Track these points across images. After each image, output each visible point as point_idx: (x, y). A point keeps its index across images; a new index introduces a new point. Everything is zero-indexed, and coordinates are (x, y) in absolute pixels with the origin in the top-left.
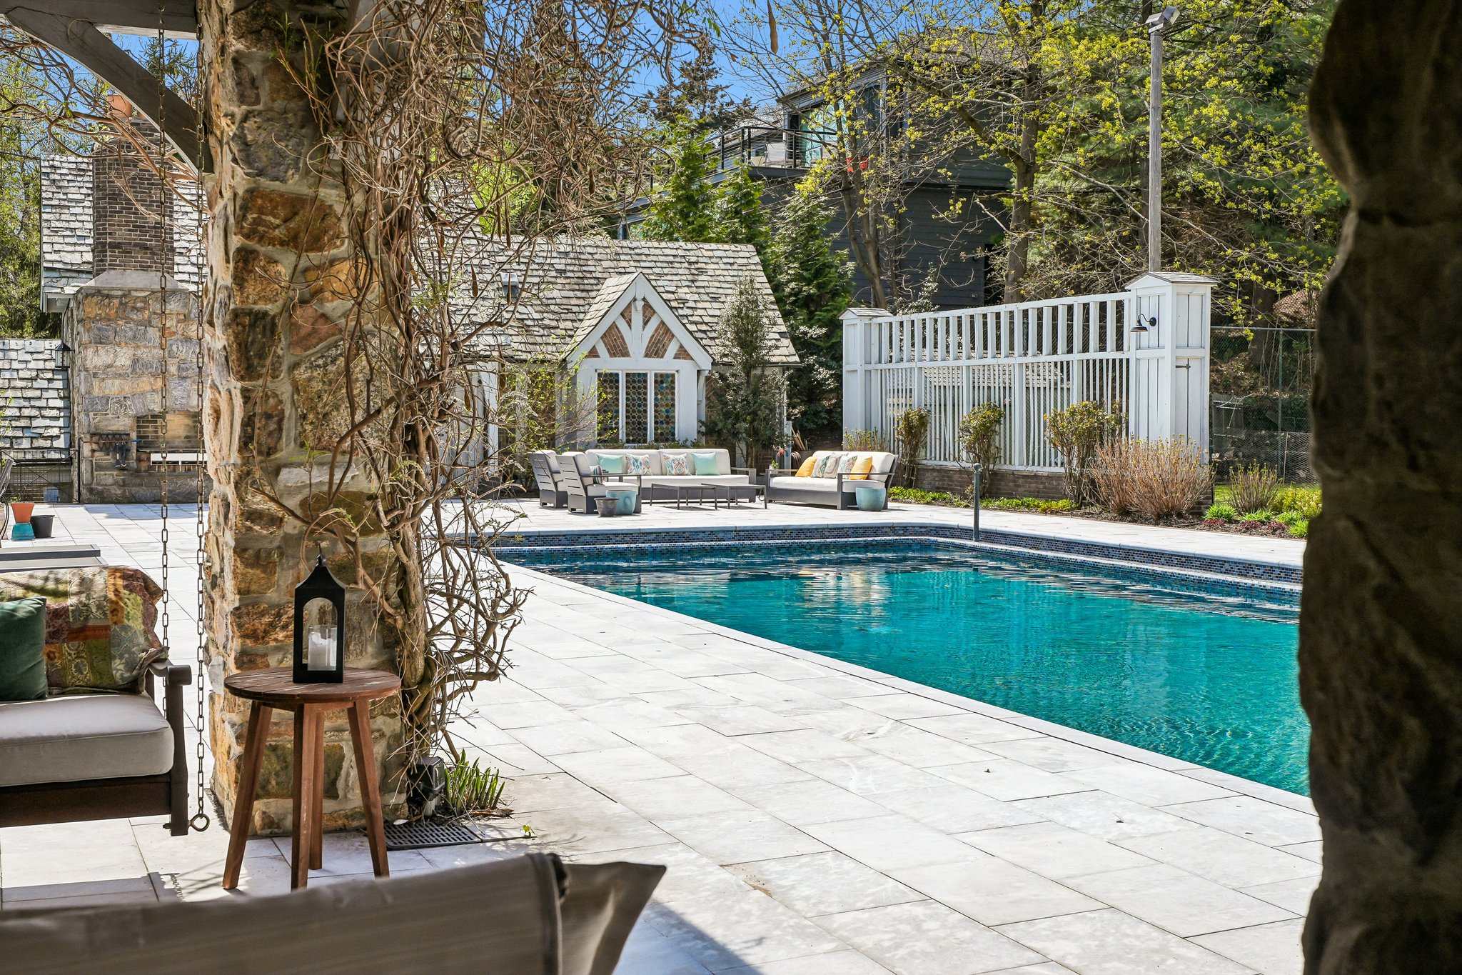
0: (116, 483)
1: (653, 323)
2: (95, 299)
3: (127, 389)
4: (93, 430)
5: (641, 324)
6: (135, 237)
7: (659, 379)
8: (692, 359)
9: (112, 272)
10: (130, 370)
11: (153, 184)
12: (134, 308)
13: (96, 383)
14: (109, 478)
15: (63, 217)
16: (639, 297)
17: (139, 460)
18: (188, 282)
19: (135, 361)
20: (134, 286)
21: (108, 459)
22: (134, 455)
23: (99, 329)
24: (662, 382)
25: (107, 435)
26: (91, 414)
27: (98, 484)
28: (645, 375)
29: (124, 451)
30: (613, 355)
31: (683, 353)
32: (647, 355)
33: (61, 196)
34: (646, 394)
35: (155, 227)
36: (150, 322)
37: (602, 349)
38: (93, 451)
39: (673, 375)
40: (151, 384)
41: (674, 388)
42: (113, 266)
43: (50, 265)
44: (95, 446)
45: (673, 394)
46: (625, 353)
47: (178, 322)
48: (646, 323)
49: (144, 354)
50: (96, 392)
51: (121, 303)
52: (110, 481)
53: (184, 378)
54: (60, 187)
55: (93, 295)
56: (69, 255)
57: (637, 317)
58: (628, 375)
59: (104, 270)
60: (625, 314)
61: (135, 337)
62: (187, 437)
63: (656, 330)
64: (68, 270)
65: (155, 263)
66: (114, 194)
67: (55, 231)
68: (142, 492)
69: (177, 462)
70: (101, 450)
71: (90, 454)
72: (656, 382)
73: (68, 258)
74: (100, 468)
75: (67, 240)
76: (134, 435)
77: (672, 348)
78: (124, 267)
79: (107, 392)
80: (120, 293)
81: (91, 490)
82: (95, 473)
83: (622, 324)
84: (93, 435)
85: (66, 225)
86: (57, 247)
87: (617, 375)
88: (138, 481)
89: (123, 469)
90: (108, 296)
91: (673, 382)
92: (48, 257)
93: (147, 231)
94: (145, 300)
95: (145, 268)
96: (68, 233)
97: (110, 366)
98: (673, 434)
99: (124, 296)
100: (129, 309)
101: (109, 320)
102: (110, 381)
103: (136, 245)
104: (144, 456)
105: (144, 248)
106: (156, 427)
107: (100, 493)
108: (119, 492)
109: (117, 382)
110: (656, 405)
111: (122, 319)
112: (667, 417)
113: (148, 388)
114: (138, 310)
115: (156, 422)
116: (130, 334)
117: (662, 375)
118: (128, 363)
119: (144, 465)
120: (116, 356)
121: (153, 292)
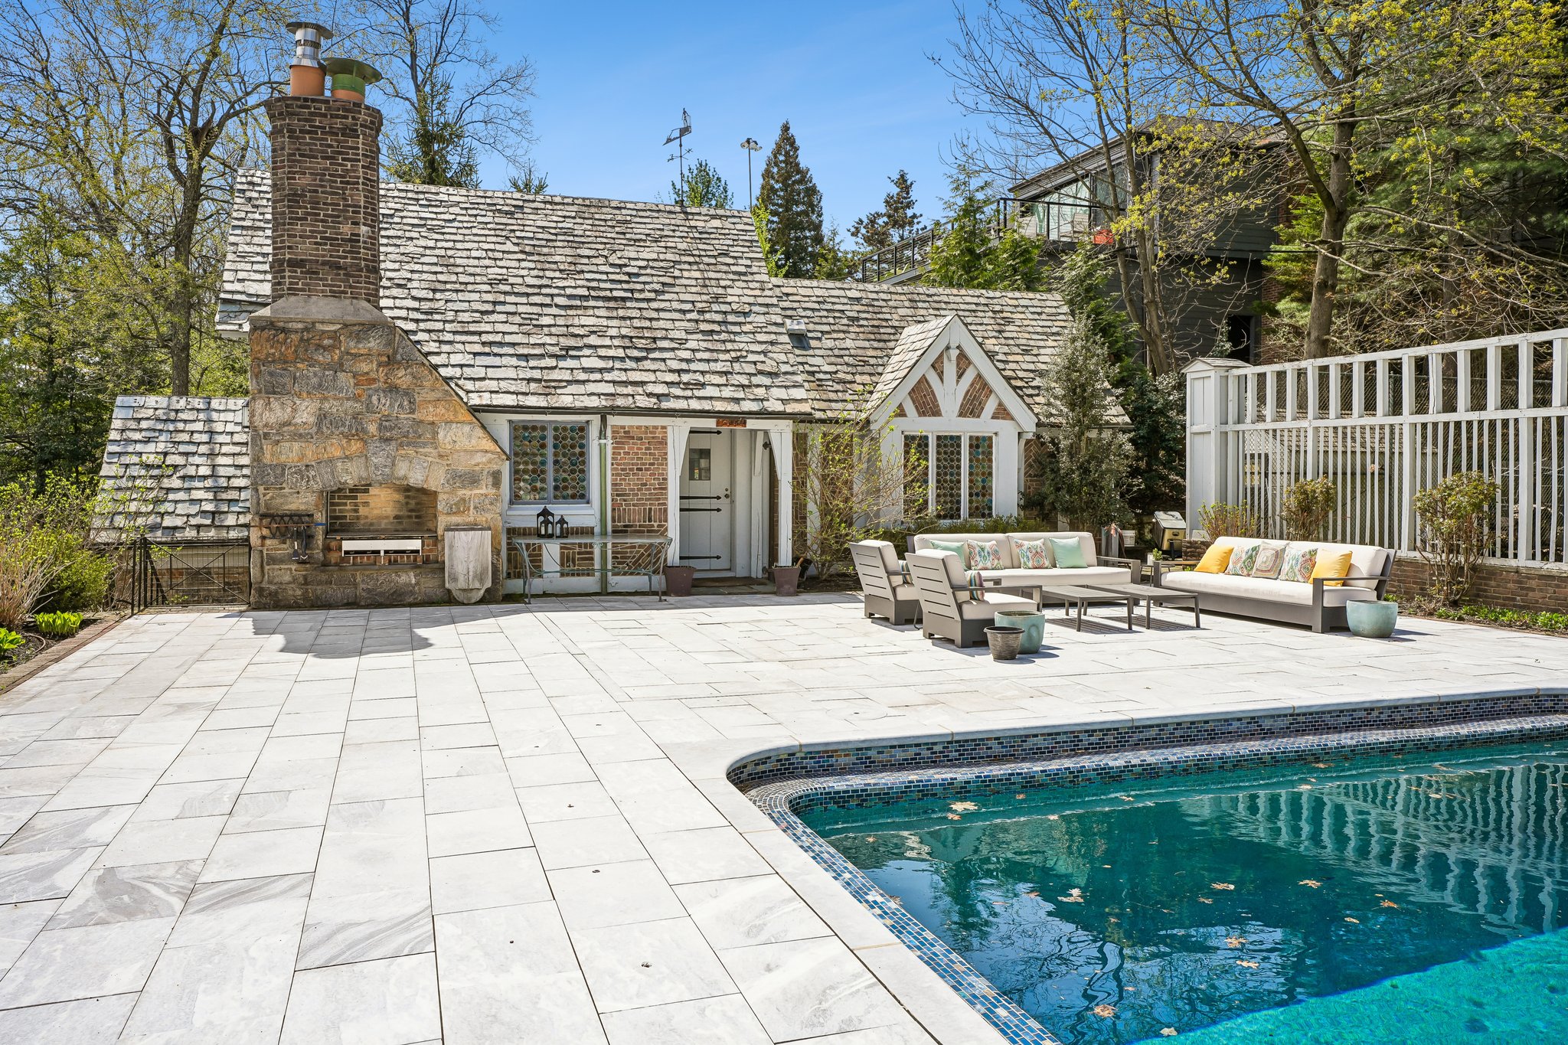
0: (294, 580)
1: (969, 376)
2: (266, 334)
3: (309, 454)
4: (263, 510)
5: (955, 377)
6: (324, 252)
7: (974, 442)
8: (1013, 419)
9: (293, 298)
10: (315, 429)
11: (348, 183)
12: (319, 346)
13: (267, 447)
14: (286, 574)
15: (256, 240)
16: (953, 345)
17: (327, 549)
18: (406, 319)
19: (322, 417)
20: (320, 317)
21: (285, 549)
22: (320, 543)
23: (271, 374)
24: (978, 447)
25: (282, 517)
26: (261, 489)
27: (270, 582)
28: (959, 438)
29: (307, 538)
30: (922, 414)
31: (1002, 413)
32: (961, 415)
33: (257, 216)
34: (959, 460)
35: (350, 240)
36: (341, 365)
37: (910, 408)
38: (263, 538)
39: (990, 438)
40: (343, 448)
41: (991, 453)
42: (293, 291)
43: (229, 296)
44: (265, 532)
45: (990, 460)
46: (936, 412)
47: (380, 365)
48: (960, 376)
49: (333, 407)
50: (267, 458)
51: (302, 340)
52: (287, 578)
53: (388, 440)
54: (257, 207)
55: (263, 329)
56: (254, 285)
57: (950, 368)
58: (939, 438)
59: (281, 296)
60: (937, 366)
61: (320, 385)
62: (396, 517)
63: (972, 385)
64: (251, 303)
65: (351, 287)
66: (295, 195)
67: (243, 256)
68: (334, 592)
69: (378, 552)
70: (274, 537)
71: (259, 542)
72: (971, 446)
73: (253, 288)
74: (273, 560)
75: (256, 267)
76: (320, 517)
77: (990, 406)
78: (309, 291)
79: (283, 458)
80: (300, 326)
81: (261, 591)
82: (267, 568)
83: (933, 378)
84: (263, 516)
85: (258, 249)
86: (241, 275)
87: (926, 438)
88: (324, 577)
89: (304, 562)
90: (283, 330)
91: (990, 446)
92: (228, 287)
93: (339, 245)
94: (334, 336)
95: (336, 295)
96: (260, 259)
97: (288, 424)
98: (990, 508)
99: (306, 329)
100: (312, 348)
101: (285, 362)
102: (287, 444)
103: (324, 263)
104: (333, 544)
105: (338, 267)
106: (356, 505)
107: (273, 595)
108: (299, 592)
109: (296, 446)
110: (971, 474)
111: (303, 360)
112: (984, 487)
113: (338, 453)
114: (325, 348)
115: (356, 498)
116: (315, 380)
117: (977, 438)
118: (312, 420)
119: (334, 557)
120: (295, 410)
121: (346, 326)
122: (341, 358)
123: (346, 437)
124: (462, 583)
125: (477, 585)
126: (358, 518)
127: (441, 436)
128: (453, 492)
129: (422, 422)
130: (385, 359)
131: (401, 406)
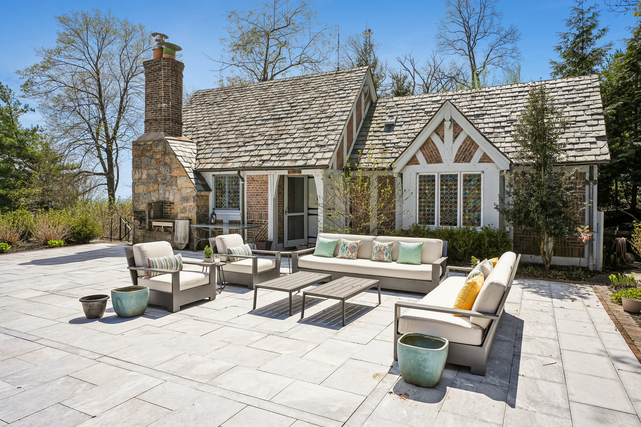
0: (142, 235)
1: (461, 138)
3: (145, 190)
4: (134, 209)
5: (452, 138)
7: (468, 178)
8: (493, 162)
10: (146, 180)
13: (135, 187)
14: (139, 233)
16: (447, 118)
17: (150, 224)
19: (148, 176)
22: (147, 222)
23: (136, 161)
24: (470, 181)
25: (139, 212)
26: (134, 202)
27: (136, 235)
28: (456, 175)
30: (429, 162)
31: (485, 159)
32: (456, 161)
34: (456, 189)
36: (152, 156)
37: (421, 157)
39: (480, 175)
41: (480, 185)
45: (479, 189)
46: (438, 160)
47: (162, 155)
48: (455, 137)
49: (151, 172)
50: (135, 191)
51: (143, 148)
53: (164, 184)
57: (448, 133)
58: (442, 176)
60: (439, 130)
61: (148, 164)
63: (464, 142)
70: (137, 219)
71: (134, 221)
72: (465, 181)
74: (136, 227)
76: (147, 213)
77: (477, 155)
79: (139, 191)
80: (143, 143)
81: (134, 238)
82: (135, 230)
83: (436, 139)
84: (135, 212)
87: (434, 176)
88: (148, 235)
90: (139, 145)
91: (479, 180)
97: (141, 179)
98: (479, 220)
99: (145, 144)
100: (146, 151)
101: (140, 157)
102: (140, 186)
109: (142, 186)
110: (465, 198)
111: (144, 156)
112: (474, 206)
113: (152, 189)
114: (149, 151)
115: (170, 206)
116: (146, 163)
117: (470, 176)
118: (146, 177)
120: (142, 174)
121: (154, 142)
122: (153, 154)
123: (154, 183)
124: (179, 241)
125: (183, 242)
126: (171, 213)
127: (178, 182)
128: (182, 204)
129: (173, 176)
130: (163, 153)
131: (167, 171)
